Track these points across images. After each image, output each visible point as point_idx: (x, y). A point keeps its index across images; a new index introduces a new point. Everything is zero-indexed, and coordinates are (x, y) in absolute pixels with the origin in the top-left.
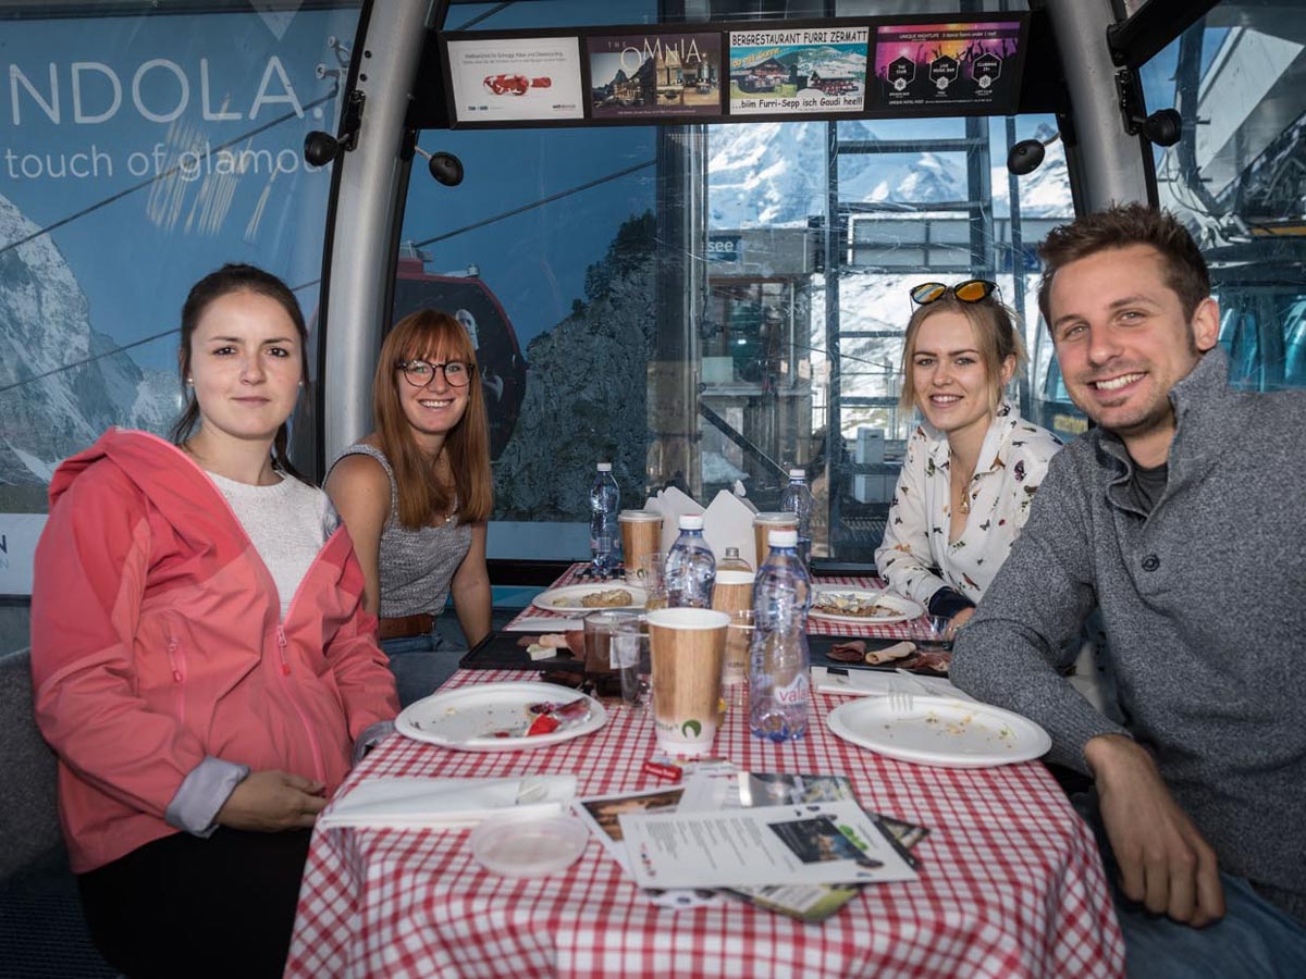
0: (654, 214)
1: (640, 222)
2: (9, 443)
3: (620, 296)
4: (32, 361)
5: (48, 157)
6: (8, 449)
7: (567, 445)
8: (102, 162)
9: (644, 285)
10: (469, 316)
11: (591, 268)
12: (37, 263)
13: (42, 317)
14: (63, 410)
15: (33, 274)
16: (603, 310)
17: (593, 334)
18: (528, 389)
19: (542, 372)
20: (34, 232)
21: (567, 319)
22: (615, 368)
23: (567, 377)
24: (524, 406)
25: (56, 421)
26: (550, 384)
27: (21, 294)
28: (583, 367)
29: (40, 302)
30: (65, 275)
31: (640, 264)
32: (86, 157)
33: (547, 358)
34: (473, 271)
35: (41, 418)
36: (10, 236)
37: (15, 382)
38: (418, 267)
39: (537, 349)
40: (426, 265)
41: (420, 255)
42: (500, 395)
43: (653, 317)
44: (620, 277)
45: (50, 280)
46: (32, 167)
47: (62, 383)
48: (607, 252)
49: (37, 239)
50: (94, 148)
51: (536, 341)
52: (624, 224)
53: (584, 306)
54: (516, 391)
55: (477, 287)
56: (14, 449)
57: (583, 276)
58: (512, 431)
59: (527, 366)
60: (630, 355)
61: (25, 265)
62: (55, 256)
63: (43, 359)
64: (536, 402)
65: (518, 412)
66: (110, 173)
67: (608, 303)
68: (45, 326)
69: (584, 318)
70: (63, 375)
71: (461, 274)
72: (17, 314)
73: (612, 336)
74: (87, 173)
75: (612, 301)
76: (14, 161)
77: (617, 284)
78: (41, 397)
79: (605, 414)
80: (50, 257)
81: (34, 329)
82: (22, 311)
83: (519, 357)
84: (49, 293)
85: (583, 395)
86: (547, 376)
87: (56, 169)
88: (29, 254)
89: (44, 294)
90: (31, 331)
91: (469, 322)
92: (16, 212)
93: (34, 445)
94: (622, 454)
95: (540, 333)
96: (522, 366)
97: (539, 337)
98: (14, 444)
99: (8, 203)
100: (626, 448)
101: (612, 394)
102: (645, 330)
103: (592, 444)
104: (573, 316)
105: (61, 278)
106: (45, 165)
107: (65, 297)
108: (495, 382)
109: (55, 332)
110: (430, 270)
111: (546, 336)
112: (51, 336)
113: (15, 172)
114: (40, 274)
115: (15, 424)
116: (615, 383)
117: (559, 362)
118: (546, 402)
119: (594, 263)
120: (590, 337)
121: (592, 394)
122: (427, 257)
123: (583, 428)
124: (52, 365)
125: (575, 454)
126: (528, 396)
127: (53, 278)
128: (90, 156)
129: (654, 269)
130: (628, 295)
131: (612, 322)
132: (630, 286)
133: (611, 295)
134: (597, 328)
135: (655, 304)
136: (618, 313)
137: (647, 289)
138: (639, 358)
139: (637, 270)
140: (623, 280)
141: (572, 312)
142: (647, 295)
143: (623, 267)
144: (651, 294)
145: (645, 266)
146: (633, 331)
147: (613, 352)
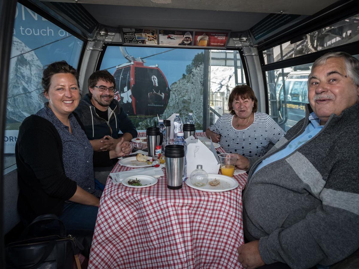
0: (204, 53)
1: (200, 55)
2: (20, 110)
3: (195, 73)
4: (28, 87)
5: (34, 29)
6: (20, 112)
7: (180, 111)
8: (50, 32)
9: (201, 70)
10: (155, 77)
12: (30, 59)
13: (31, 74)
14: (38, 101)
15: (29, 62)
16: (190, 77)
17: (188, 83)
18: (171, 97)
19: (174, 92)
20: (29, 50)
21: (181, 79)
22: (193, 91)
23: (181, 94)
24: (170, 101)
25: (36, 104)
26: (176, 95)
27: (25, 68)
28: (185, 91)
29: (31, 71)
30: (39, 63)
32: (45, 30)
33: (176, 88)
34: (157, 66)
35: (30, 103)
36: (22, 51)
37: (22, 93)
38: (142, 64)
39: (173, 86)
40: (144, 64)
41: (142, 61)
42: (163, 98)
43: (203, 79)
44: (195, 68)
45: (34, 64)
46: (29, 32)
47: (37, 93)
48: (191, 62)
49: (30, 52)
50: (48, 27)
51: (173, 84)
52: (196, 55)
53: (186, 75)
54: (168, 97)
55: (158, 69)
56: (22, 112)
57: (185, 68)
58: (166, 107)
59: (171, 91)
60: (197, 88)
61: (26, 60)
62: (36, 58)
63: (31, 87)
64: (173, 100)
65: (168, 102)
66: (53, 35)
67: (191, 75)
68: (32, 77)
69: (185, 78)
70: (37, 91)
71: (153, 66)
72: (24, 74)
73: (192, 83)
74: (46, 35)
75: (193, 74)
76: (23, 30)
77: (194, 70)
78: (31, 97)
79: (190, 103)
80: (34, 58)
81: (29, 78)
82: (25, 73)
83: (169, 88)
84: (33, 68)
85: (185, 98)
86: (176, 93)
87: (36, 33)
88: (28, 57)
89: (32, 68)
90: (27, 78)
91: (155, 79)
92: (23, 45)
93: (28, 111)
94: (194, 113)
95: (174, 82)
96: (169, 90)
97: (174, 83)
98: (22, 111)
99: (21, 42)
100: (195, 111)
101: (192, 98)
102: (200, 82)
103: (187, 110)
104: (183, 78)
105: (37, 64)
106: (32, 32)
107: (39, 69)
108: (162, 94)
109: (35, 79)
110: (145, 65)
111: (176, 83)
112: (34, 80)
113: (23, 33)
114: (31, 63)
115: (22, 105)
116: (193, 95)
117: (179, 89)
118: (175, 100)
119: (188, 65)
121: (187, 98)
122: (144, 62)
123: (184, 106)
124: (34, 89)
125: (182, 113)
126: (171, 98)
127: (35, 64)
128: (47, 30)
129: (203, 67)
130: (197, 73)
131: (192, 80)
132: (197, 71)
133: (192, 73)
134: (188, 81)
135: (203, 76)
136: (194, 77)
137: (201, 72)
138: (199, 89)
139: (199, 67)
140: (195, 69)
141: (182, 77)
142: (201, 73)
143: (195, 66)
144: (202, 73)
145: (201, 66)
146: (198, 82)
147: (192, 87)
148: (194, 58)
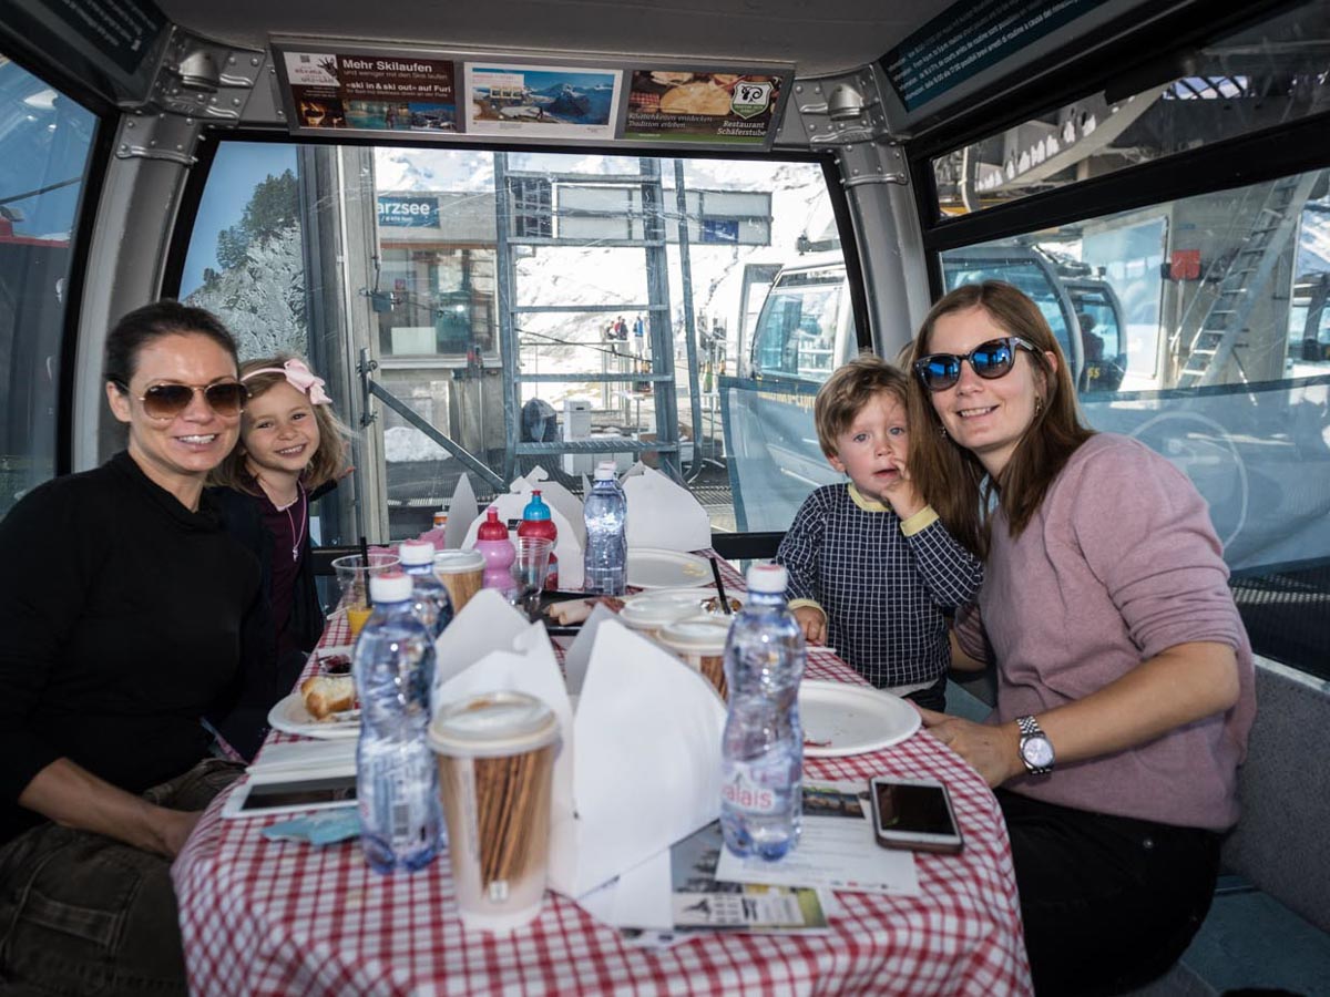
0: (295, 175)
1: (278, 183)
3: (261, 265)
9: (288, 254)
11: (223, 234)
16: (241, 282)
17: (231, 308)
21: (198, 292)
22: (259, 347)
31: (282, 229)
38: (5, 227)
40: (15, 224)
41: (6, 212)
43: (300, 290)
44: (258, 244)
48: (242, 216)
52: (260, 185)
53: (217, 275)
60: (276, 332)
67: (246, 273)
69: (219, 290)
73: (254, 310)
75: (251, 271)
77: (255, 252)
102: (291, 304)
104: (206, 288)
119: (228, 229)
120: (227, 311)
122: (15, 216)
129: (298, 236)
130: (269, 265)
131: (253, 296)
132: (271, 255)
133: (250, 264)
134: (235, 302)
135: (302, 276)
136: (258, 285)
137: (290, 259)
138: (287, 334)
139: (278, 236)
140: (262, 248)
141: (204, 283)
142: (291, 266)
143: (260, 233)
144: (296, 264)
145: (287, 233)
146: (278, 305)
147: (256, 328)
148: (251, 199)
